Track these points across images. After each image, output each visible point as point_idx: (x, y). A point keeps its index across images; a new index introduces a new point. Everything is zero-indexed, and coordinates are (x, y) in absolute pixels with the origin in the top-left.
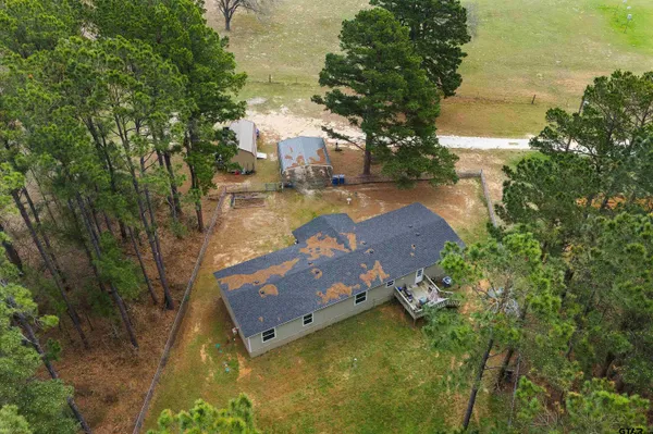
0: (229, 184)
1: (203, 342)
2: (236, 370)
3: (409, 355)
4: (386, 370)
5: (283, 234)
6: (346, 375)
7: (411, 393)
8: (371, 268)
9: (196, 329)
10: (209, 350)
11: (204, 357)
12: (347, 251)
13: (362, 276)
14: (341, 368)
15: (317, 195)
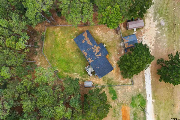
0: (123, 25)
1: (78, 31)
2: (72, 38)
3: (79, 67)
4: (76, 63)
5: (107, 40)
6: (74, 57)
7: (72, 67)
8: (91, 59)
9: (80, 29)
10: (76, 33)
11: (75, 32)
12: (95, 54)
13: (89, 58)
14: (75, 56)
15: (121, 46)
